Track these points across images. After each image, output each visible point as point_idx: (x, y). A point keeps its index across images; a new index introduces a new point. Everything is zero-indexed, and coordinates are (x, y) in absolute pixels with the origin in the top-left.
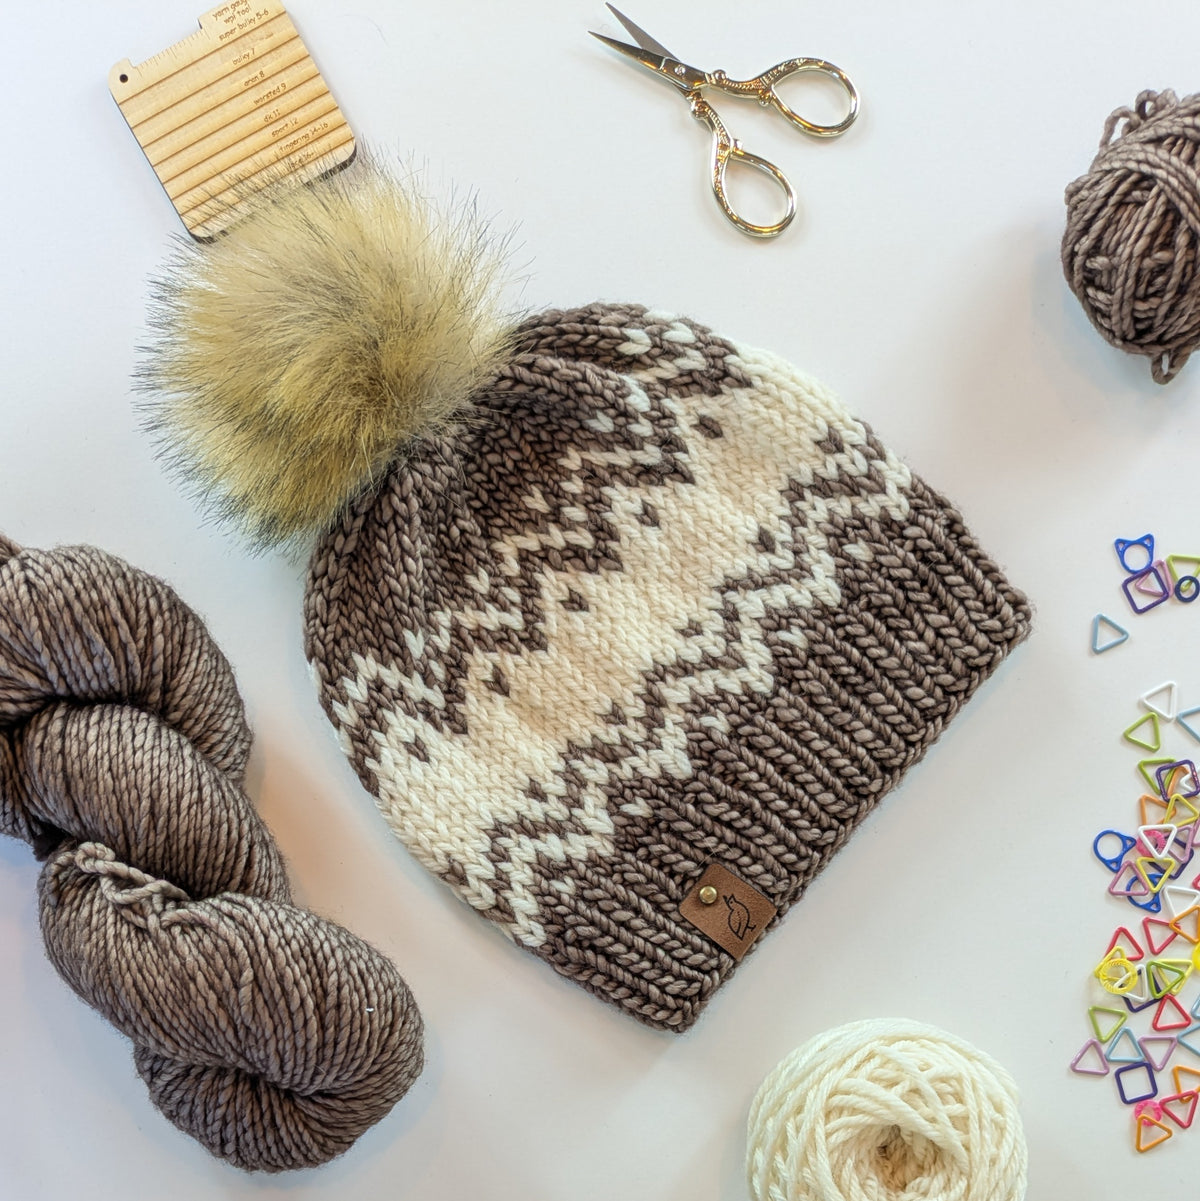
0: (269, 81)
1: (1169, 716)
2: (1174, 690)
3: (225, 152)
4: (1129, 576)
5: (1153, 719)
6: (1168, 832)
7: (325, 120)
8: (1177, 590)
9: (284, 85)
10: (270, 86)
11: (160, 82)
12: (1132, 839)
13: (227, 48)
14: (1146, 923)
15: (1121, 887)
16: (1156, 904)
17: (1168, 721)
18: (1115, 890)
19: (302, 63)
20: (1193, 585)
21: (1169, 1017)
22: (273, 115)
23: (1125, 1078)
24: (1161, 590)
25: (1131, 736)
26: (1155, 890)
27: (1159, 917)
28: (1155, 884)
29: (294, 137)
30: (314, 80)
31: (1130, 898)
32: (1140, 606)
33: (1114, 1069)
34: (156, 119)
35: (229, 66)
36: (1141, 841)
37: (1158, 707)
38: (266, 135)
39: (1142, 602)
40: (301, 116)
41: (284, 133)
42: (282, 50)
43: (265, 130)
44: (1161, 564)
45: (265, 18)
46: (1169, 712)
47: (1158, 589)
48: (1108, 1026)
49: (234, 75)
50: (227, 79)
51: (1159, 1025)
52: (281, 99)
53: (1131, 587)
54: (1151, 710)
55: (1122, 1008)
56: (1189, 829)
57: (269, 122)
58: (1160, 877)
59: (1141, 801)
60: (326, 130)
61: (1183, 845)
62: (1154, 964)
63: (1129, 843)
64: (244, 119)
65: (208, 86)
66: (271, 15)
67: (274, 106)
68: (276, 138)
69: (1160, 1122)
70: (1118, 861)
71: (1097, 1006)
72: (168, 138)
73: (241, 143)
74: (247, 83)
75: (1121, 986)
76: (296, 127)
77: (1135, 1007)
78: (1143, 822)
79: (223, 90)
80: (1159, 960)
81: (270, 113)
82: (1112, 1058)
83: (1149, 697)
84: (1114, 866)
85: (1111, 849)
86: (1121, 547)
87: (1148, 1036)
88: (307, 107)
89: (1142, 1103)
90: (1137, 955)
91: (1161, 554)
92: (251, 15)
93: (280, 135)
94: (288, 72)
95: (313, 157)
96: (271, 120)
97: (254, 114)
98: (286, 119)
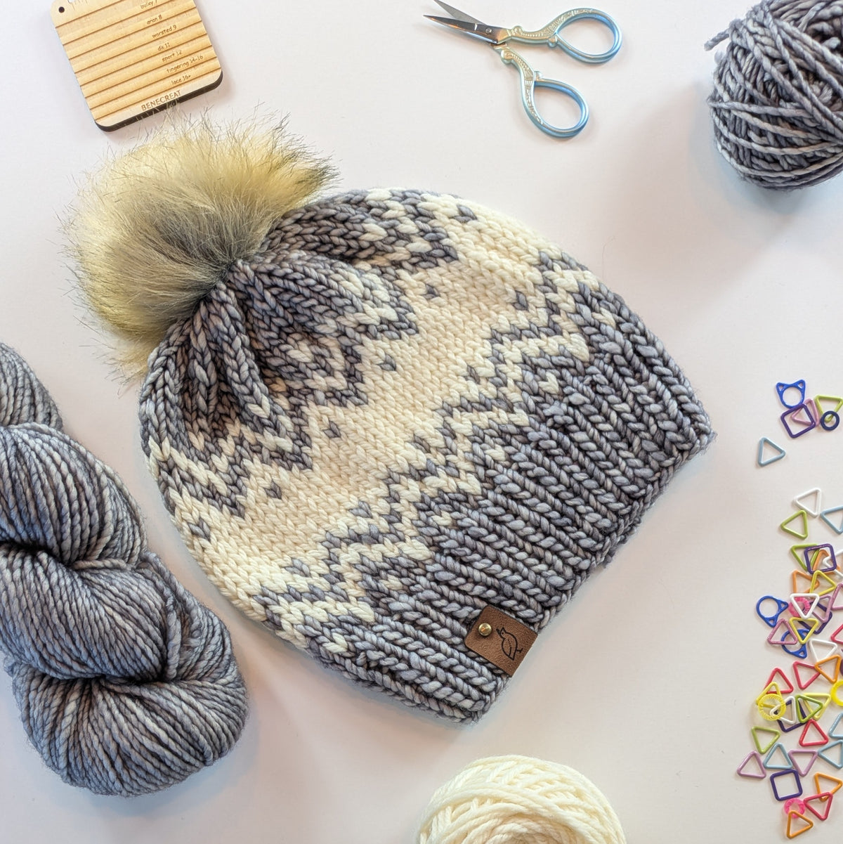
0: (165, 22)
1: (815, 514)
2: (820, 495)
3: (127, 69)
4: (786, 410)
5: (802, 515)
6: (813, 598)
7: (201, 53)
8: (822, 421)
9: (175, 26)
10: (165, 26)
11: (88, 15)
12: (785, 603)
14: (796, 666)
15: (778, 637)
16: (803, 651)
17: (814, 517)
18: (772, 640)
19: (190, 12)
20: (834, 417)
21: (812, 737)
22: (165, 46)
23: (777, 781)
24: (810, 421)
25: (786, 528)
26: (803, 642)
27: (805, 662)
28: (803, 638)
29: (178, 63)
30: (197, 25)
31: (783, 646)
32: (794, 433)
33: (769, 774)
34: (80, 41)
35: (138, 9)
36: (792, 605)
37: (807, 506)
38: (158, 60)
39: (796, 429)
40: (185, 49)
41: (171, 60)
42: (177, 2)
43: (157, 56)
44: (810, 402)
46: (815, 511)
47: (808, 420)
48: (765, 741)
49: (139, 16)
50: (136, 17)
51: (804, 742)
52: (172, 35)
53: (787, 419)
54: (801, 508)
55: (777, 729)
56: (829, 597)
57: (161, 51)
58: (807, 632)
59: (793, 575)
60: (201, 61)
61: (824, 609)
62: (800, 697)
63: (783, 606)
64: (145, 47)
65: (121, 21)
67: (166, 40)
68: (165, 62)
69: (804, 815)
70: (774, 619)
71: (758, 726)
72: (88, 54)
73: (140, 64)
74: (149, 22)
75: (776, 713)
76: (180, 56)
77: (786, 728)
78: (795, 592)
79: (131, 25)
80: (804, 694)
81: (163, 45)
82: (768, 765)
83: (800, 499)
84: (771, 622)
85: (769, 610)
86: (781, 389)
87: (795, 749)
88: (190, 43)
89: (790, 801)
90: (788, 689)
91: (811, 395)
93: (168, 61)
94: (179, 17)
95: (189, 79)
96: (163, 50)
97: (151, 44)
98: (174, 50)
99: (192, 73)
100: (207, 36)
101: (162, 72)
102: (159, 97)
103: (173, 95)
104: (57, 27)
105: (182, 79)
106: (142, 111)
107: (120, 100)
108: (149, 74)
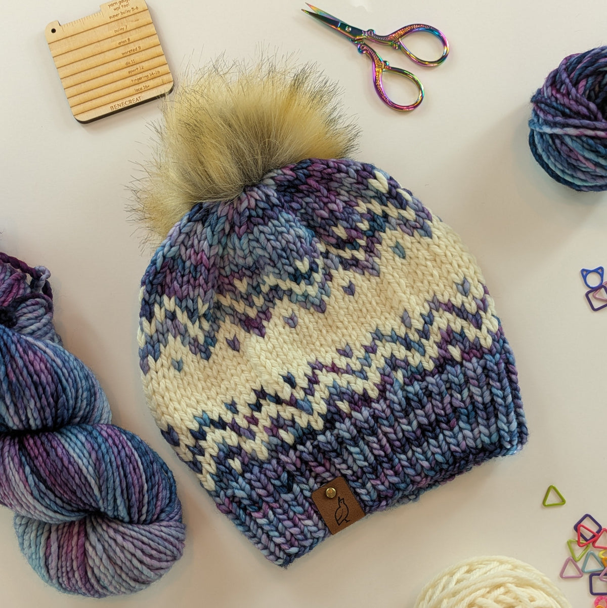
0: (132, 44)
3: (101, 78)
4: (589, 289)
7: (159, 69)
9: (140, 47)
10: (132, 47)
11: (73, 35)
13: (112, 23)
19: (151, 37)
22: (131, 62)
29: (140, 76)
30: (157, 47)
32: (596, 307)
34: (66, 54)
35: (112, 33)
38: (125, 72)
40: (146, 65)
41: (135, 72)
42: (142, 28)
43: (125, 69)
45: (136, 11)
49: (114, 38)
50: (110, 39)
52: (137, 54)
53: (590, 296)
57: (128, 65)
60: (159, 75)
64: (115, 62)
65: (99, 41)
66: (140, 10)
67: (132, 57)
68: (130, 74)
72: (71, 65)
73: (111, 74)
74: (120, 43)
76: (142, 71)
79: (105, 45)
81: (129, 61)
86: (585, 273)
88: (150, 61)
92: (129, 8)
93: (133, 73)
94: (143, 40)
95: (149, 88)
96: (129, 65)
97: (121, 60)
98: (138, 66)
99: (151, 83)
100: (160, 46)
101: (128, 81)
102: (124, 101)
103: (134, 100)
104: (49, 44)
105: (143, 88)
106: (110, 111)
107: (94, 102)
108: (118, 82)
